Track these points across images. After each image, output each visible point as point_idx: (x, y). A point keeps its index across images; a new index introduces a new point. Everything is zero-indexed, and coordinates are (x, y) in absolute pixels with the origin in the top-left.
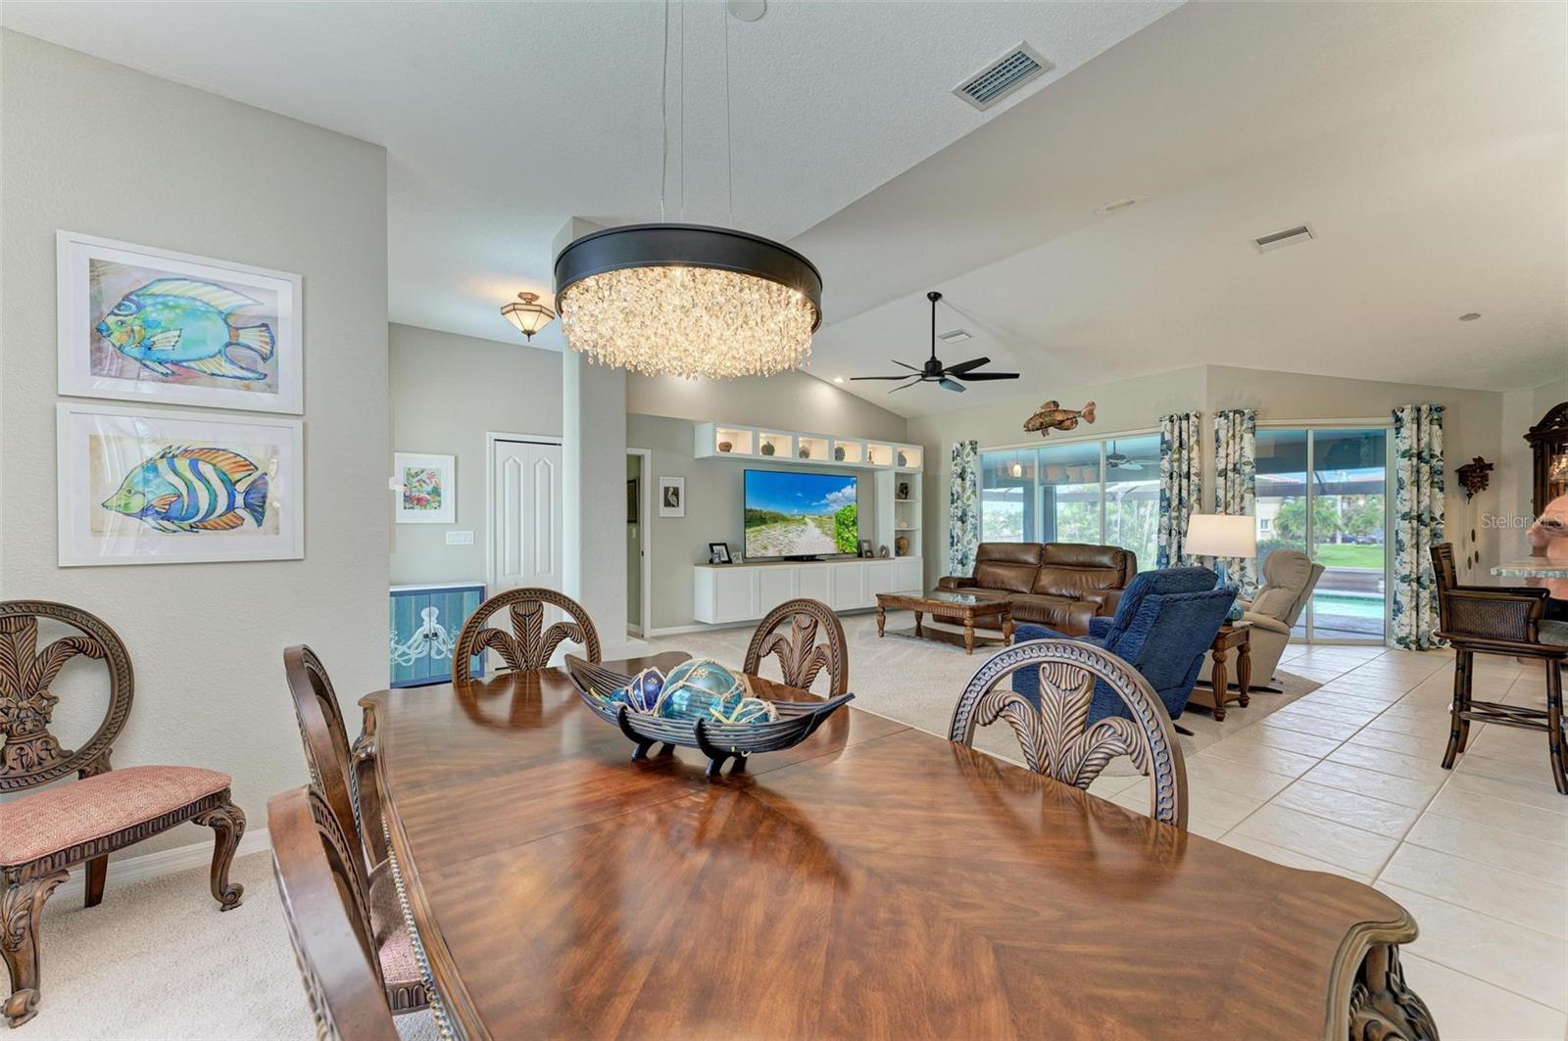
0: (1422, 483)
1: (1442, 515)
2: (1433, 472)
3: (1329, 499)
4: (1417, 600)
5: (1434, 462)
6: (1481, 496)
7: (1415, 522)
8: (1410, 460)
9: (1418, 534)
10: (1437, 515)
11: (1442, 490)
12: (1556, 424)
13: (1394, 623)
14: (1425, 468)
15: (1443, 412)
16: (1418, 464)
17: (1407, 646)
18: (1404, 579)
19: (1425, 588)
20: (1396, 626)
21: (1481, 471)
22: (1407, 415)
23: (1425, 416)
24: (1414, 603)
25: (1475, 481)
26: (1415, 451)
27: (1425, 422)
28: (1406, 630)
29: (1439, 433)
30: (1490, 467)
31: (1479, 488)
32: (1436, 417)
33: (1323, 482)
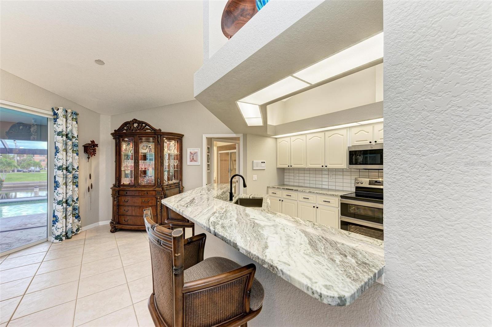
0: (68, 150)
1: (78, 167)
2: (74, 145)
3: (11, 155)
4: (66, 212)
5: (74, 140)
6: (93, 159)
7: (65, 171)
8: (62, 137)
9: (66, 177)
10: (76, 167)
11: (77, 154)
12: (125, 130)
13: (54, 228)
14: (70, 143)
15: (77, 116)
16: (66, 140)
17: (61, 240)
18: (59, 203)
19: (70, 206)
20: (55, 230)
21: (93, 147)
22: (60, 112)
23: (69, 115)
24: (64, 215)
25: (91, 151)
26: (64, 133)
27: (70, 119)
28: (60, 231)
29: (76, 126)
30: (97, 145)
31: (93, 154)
32: (75, 117)
33: (7, 147)
